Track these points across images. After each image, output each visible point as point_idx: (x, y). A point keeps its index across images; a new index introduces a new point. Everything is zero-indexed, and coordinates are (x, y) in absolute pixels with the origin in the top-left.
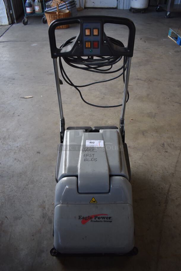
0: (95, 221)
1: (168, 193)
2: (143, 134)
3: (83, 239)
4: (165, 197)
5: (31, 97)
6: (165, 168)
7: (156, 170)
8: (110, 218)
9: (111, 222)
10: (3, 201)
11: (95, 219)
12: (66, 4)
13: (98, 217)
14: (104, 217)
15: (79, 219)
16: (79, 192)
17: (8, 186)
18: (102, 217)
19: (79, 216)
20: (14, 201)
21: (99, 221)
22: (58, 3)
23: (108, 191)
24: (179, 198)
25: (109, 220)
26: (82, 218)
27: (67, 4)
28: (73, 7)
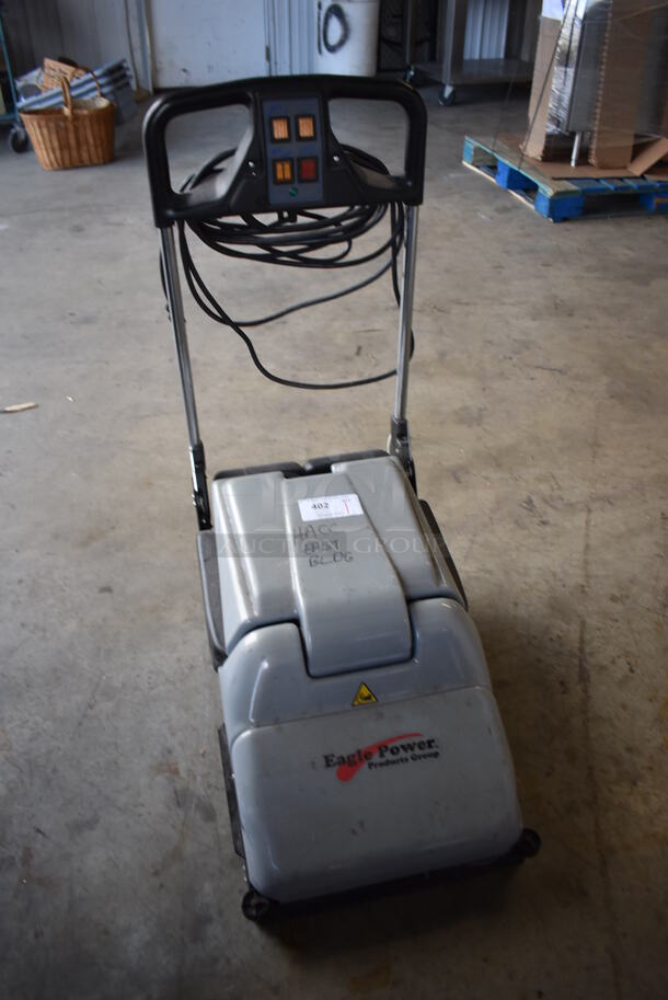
0: (381, 764)
1: (581, 650)
2: (458, 480)
3: (354, 832)
4: (576, 661)
5: (31, 404)
6: (554, 574)
7: (525, 583)
8: (430, 743)
9: (436, 754)
10: (13, 776)
11: (382, 755)
12: (96, 78)
13: (390, 746)
14: (409, 745)
15: (328, 765)
16: (312, 671)
17: (18, 722)
18: (403, 747)
19: (326, 758)
20: (55, 771)
21: (397, 762)
22: (68, 78)
23: (408, 654)
24: (619, 657)
25: (427, 751)
26: (335, 760)
27: (100, 77)
28: (119, 88)
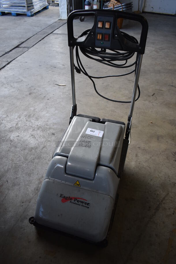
0: (73, 203)
1: (162, 201)
2: (158, 139)
3: (59, 216)
4: (158, 203)
5: (64, 85)
6: (169, 176)
7: (158, 175)
8: (88, 204)
9: (88, 208)
10: (10, 167)
11: (74, 201)
13: (78, 200)
14: (83, 202)
15: (61, 197)
16: (67, 172)
17: (18, 156)
18: (81, 201)
19: (61, 194)
20: (18, 170)
21: (77, 204)
23: (92, 178)
24: (172, 208)
25: (86, 206)
27: (123, 6)
